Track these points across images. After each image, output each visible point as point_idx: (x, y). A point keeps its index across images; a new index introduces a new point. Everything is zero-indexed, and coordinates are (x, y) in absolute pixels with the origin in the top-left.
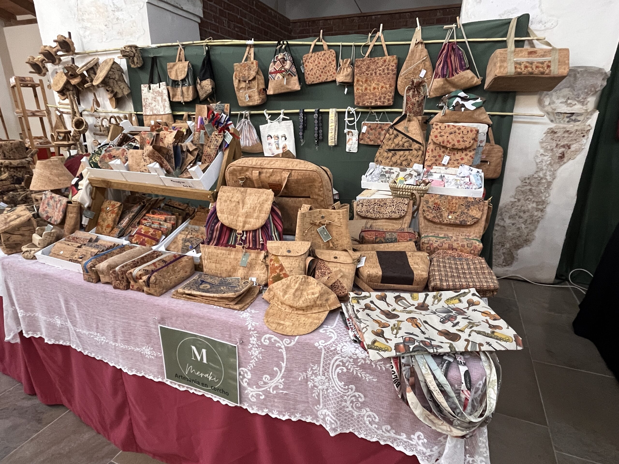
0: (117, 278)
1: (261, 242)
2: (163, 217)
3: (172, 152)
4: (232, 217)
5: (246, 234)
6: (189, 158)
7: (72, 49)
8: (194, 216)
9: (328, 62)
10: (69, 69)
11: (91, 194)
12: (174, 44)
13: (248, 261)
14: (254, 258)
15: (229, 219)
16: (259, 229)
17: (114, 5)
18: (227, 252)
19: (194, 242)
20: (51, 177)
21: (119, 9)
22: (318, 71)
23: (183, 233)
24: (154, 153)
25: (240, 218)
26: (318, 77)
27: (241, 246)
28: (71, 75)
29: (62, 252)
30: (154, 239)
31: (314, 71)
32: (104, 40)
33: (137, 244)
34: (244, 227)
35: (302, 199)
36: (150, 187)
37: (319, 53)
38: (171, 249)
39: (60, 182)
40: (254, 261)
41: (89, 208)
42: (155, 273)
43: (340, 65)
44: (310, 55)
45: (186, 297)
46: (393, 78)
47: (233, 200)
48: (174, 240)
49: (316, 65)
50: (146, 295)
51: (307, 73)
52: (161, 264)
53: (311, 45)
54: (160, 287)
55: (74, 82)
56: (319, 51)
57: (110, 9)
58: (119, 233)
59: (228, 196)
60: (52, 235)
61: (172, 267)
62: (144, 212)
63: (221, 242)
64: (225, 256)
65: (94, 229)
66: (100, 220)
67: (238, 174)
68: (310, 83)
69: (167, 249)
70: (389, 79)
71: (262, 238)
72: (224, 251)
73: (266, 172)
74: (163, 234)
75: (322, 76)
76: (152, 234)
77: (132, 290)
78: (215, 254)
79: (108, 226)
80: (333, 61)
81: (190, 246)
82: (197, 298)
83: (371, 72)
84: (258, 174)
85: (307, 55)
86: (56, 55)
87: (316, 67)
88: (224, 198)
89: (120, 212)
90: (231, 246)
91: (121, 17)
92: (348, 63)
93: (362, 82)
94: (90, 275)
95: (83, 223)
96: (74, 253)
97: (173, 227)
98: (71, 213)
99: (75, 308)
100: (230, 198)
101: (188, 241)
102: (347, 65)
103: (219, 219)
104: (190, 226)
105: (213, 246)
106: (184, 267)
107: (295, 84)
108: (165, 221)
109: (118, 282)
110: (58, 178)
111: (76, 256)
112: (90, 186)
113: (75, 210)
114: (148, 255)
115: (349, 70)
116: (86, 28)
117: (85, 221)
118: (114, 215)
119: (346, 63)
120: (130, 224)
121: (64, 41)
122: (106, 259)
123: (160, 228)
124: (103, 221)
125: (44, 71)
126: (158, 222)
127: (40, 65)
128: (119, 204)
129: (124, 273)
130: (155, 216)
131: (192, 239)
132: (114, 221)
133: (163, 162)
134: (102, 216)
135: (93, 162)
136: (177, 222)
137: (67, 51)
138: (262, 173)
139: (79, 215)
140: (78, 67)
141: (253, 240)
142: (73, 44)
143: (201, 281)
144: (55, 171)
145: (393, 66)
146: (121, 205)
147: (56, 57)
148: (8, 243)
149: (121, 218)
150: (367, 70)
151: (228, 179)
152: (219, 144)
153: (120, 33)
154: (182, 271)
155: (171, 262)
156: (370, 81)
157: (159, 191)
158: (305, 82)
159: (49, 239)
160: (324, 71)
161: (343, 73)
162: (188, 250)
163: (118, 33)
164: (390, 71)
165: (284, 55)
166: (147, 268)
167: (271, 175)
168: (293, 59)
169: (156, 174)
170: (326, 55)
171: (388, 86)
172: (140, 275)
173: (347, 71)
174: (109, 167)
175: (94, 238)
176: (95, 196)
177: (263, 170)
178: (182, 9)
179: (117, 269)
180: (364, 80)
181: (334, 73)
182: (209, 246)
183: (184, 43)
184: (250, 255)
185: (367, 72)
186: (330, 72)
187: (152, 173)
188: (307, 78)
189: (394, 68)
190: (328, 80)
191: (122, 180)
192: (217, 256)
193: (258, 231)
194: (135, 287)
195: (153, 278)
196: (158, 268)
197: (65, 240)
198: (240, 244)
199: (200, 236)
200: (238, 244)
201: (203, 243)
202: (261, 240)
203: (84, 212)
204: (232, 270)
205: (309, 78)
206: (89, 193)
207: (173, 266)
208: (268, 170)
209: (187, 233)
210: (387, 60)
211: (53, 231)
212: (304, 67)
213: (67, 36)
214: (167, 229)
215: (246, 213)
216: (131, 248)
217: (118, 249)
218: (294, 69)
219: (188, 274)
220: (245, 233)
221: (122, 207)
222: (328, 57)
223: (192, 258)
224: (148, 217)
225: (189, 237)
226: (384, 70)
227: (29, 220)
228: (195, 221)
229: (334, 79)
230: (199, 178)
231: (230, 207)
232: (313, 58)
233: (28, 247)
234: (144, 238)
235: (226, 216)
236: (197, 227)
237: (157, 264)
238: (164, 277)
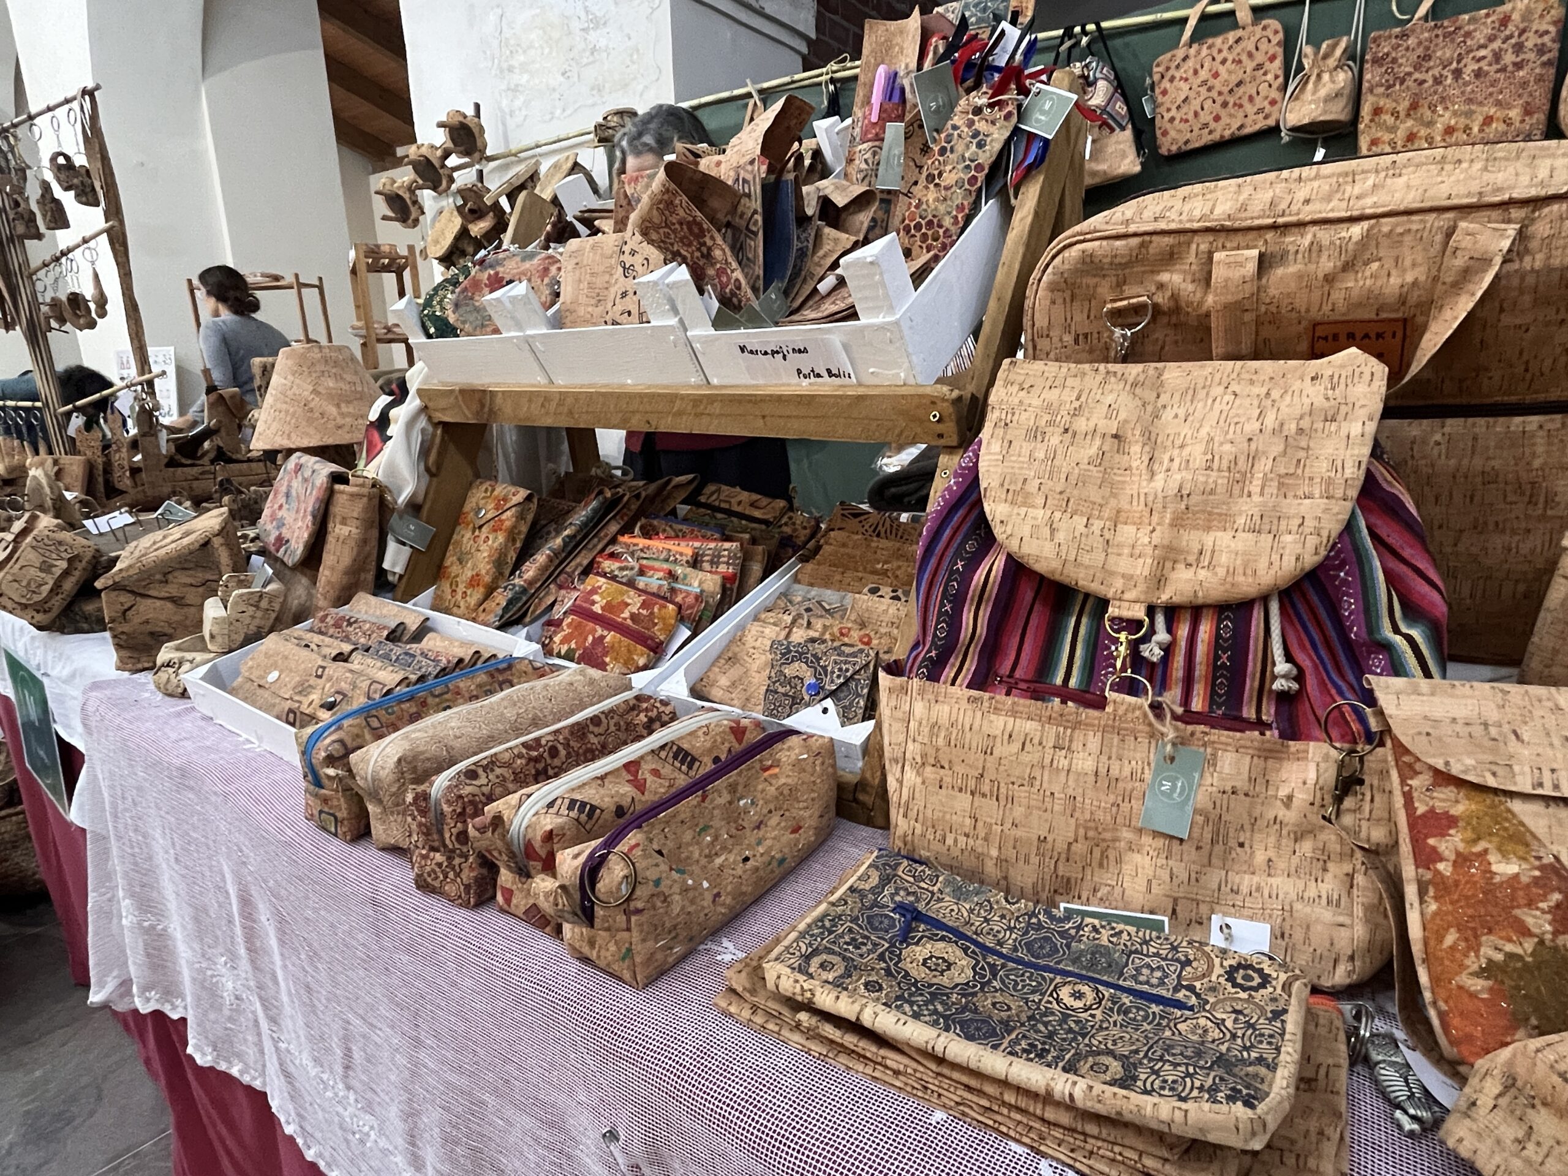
0: (433, 831)
1: (1277, 685)
2: (685, 549)
3: (757, 204)
4: (1080, 521)
5: (1169, 630)
6: (826, 247)
7: (479, 144)
8: (818, 548)
9: (1250, 65)
10: (468, 193)
11: (424, 452)
12: (737, 92)
13: (1201, 798)
14: (1242, 783)
15: (1061, 536)
16: (1265, 599)
17: (587, 12)
18: (1052, 731)
19: (829, 661)
20: (316, 402)
21: (597, 23)
22: (1208, 104)
23: (771, 617)
24: (670, 204)
25: (1127, 532)
26: (1206, 125)
27: (1144, 702)
28: (471, 211)
29: (273, 676)
30: (642, 639)
31: (1195, 105)
32: (558, 112)
33: (569, 656)
34: (1159, 580)
35: (1534, 420)
36: (641, 396)
37: (1218, 41)
38: (716, 693)
39: (340, 421)
40: (1240, 805)
41: (414, 507)
42: (633, 838)
43: (1300, 68)
44: (1180, 53)
45: (812, 1035)
46: (1540, 79)
47: (1081, 425)
48: (728, 647)
49: (1204, 83)
50: (573, 966)
51: (1167, 116)
52: (667, 770)
53: (1184, 21)
54: (654, 930)
55: (478, 229)
56: (1215, 34)
57: (576, 25)
58: (506, 609)
59: (1048, 407)
60: (264, 604)
61: (726, 797)
62: (614, 528)
63: (1005, 668)
64: (1031, 756)
65: (428, 595)
66: (450, 560)
67: (1105, 290)
68: (1174, 148)
69: (696, 692)
70: (1524, 84)
71: (1289, 658)
72: (1030, 726)
73: (1316, 248)
74: (681, 619)
75: (1225, 120)
76: (633, 616)
77: (502, 910)
78: (975, 740)
79: (474, 582)
80: (1272, 59)
81: (810, 680)
82: (894, 1060)
83: (1436, 72)
84: (1251, 267)
85: (1168, 55)
86: (443, 166)
87: (1203, 90)
88: (1026, 419)
89: (524, 529)
90: (1066, 695)
91: (603, 43)
92: (1338, 52)
93: (1395, 114)
94: (325, 800)
95: (386, 565)
96: (313, 681)
97: (724, 589)
98: (344, 522)
99: (273, 942)
100: (1063, 419)
101: (800, 656)
102: (1332, 62)
103: (998, 531)
104: (800, 592)
105: (960, 691)
106: (790, 794)
107: (1124, 156)
108: (695, 563)
109: (438, 857)
110: (338, 406)
111: (315, 696)
112: (422, 422)
113: (356, 510)
114: (610, 713)
115: (1343, 78)
116: (515, 90)
117: (395, 559)
118: (501, 538)
119: (1326, 57)
120: (553, 574)
121: (461, 123)
122: (415, 718)
123: (673, 590)
124: (460, 561)
125: (414, 212)
126: (665, 566)
127: (406, 196)
128: (523, 493)
129: (471, 807)
130: (657, 544)
131: (819, 648)
132: (499, 562)
133: (708, 256)
134: (459, 543)
135: (433, 318)
136: (744, 571)
137: (467, 153)
138: (1282, 257)
139: (375, 533)
140: (488, 191)
141: (1215, 668)
142: (482, 130)
143: (900, 908)
144: (331, 383)
145: (1547, 32)
146: (529, 498)
147: (441, 171)
148: (126, 628)
149: (525, 554)
150: (1417, 67)
151: (1041, 321)
152: (986, 157)
153: (598, 89)
154: (774, 820)
155: (722, 768)
156: (1432, 107)
157: (680, 414)
158: (1154, 147)
159: (252, 620)
160: (1231, 101)
161: (1315, 92)
162: (796, 703)
163: (592, 89)
164: (1531, 56)
165: (1087, 66)
166: (591, 795)
167: (1348, 267)
168: (1117, 77)
169: (673, 321)
170: (1242, 44)
171: (1514, 114)
172: (549, 836)
173: (1333, 82)
174: (485, 325)
175: (413, 624)
176: (439, 464)
177: (1290, 240)
178: (761, 13)
179: (441, 783)
180: (1403, 106)
181: (1273, 103)
182: (942, 687)
183: (766, 85)
184: (1213, 762)
185: (1417, 75)
186: (1258, 100)
187: (653, 323)
188: (1165, 133)
189: (1546, 39)
190: (1248, 130)
191: (530, 379)
192: (988, 752)
193: (1257, 614)
194: (520, 903)
195: (614, 873)
196: (649, 798)
197: (311, 630)
198: (1132, 688)
199: (855, 635)
200: (1118, 688)
201: (895, 669)
202: (1282, 667)
203: (394, 520)
204: (1080, 848)
205: (1173, 134)
206: (416, 447)
207: (733, 788)
208: (1324, 235)
209: (788, 619)
210: (1516, 16)
211: (269, 588)
212: (1153, 100)
213: (470, 112)
214: (698, 598)
215: (1180, 495)
216: (540, 672)
217: (482, 678)
218: (1121, 108)
219: (807, 836)
220: (1160, 620)
221: (534, 506)
222: (1251, 47)
223: (831, 748)
224: (628, 546)
225: (799, 635)
226: (1497, 56)
227: (206, 544)
228: (824, 569)
229: (1271, 122)
230: (891, 309)
231: (1064, 465)
232: (1190, 63)
233: (178, 649)
234: (599, 631)
235: (1040, 514)
236: (831, 597)
237: (645, 773)
238: (680, 865)
